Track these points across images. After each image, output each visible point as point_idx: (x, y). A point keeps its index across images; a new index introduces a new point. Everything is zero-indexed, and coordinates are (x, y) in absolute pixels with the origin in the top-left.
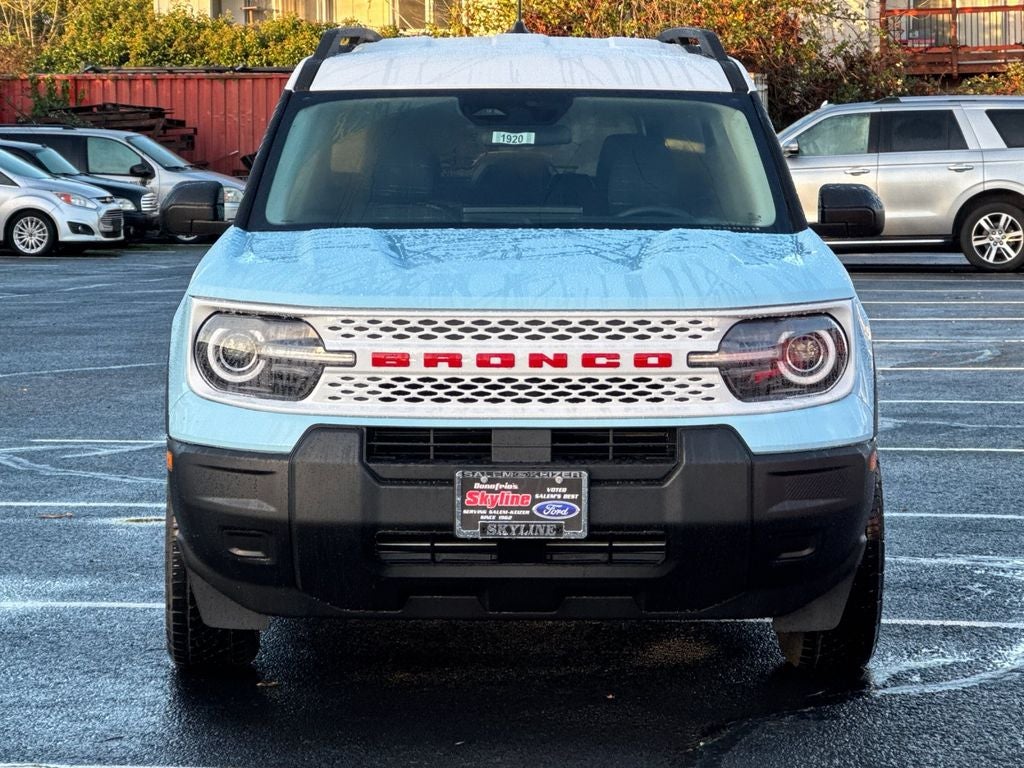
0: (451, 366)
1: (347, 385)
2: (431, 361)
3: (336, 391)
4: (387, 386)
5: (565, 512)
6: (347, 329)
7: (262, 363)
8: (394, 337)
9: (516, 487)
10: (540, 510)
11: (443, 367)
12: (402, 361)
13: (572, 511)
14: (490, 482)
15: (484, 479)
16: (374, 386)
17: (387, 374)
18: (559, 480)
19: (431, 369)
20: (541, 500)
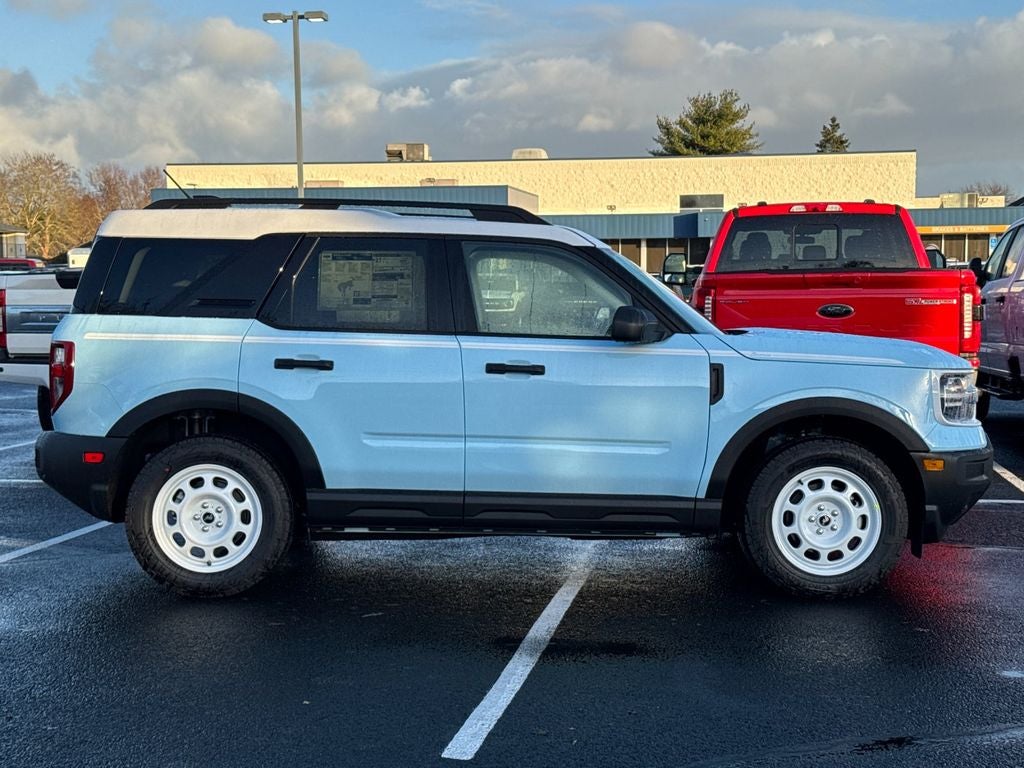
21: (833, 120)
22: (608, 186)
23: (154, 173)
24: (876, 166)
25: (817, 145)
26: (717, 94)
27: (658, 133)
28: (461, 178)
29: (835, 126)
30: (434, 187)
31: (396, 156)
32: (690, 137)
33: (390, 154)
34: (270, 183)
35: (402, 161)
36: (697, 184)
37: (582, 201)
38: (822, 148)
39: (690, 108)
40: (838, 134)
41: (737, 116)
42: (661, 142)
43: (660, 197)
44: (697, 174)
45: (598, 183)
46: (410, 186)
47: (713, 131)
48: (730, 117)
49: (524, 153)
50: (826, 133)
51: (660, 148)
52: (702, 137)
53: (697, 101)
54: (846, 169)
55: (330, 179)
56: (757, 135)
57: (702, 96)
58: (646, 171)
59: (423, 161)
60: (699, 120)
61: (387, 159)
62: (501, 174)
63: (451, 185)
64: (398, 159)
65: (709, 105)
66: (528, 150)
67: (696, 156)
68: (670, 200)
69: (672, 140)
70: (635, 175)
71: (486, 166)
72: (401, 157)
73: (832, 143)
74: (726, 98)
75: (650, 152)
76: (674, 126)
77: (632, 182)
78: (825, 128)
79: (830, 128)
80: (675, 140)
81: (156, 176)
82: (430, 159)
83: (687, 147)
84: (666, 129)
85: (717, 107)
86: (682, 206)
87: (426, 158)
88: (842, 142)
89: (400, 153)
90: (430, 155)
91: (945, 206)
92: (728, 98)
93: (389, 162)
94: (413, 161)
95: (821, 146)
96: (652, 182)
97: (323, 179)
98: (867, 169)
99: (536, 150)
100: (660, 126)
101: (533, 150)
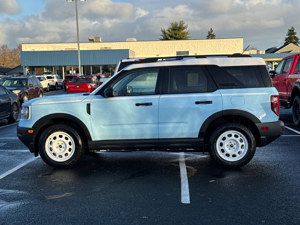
21: (211, 29)
22: (155, 49)
23: (5, 46)
24: (232, 42)
25: (207, 37)
26: (178, 22)
27: (162, 33)
28: (112, 47)
29: (212, 31)
30: (107, 50)
31: (92, 41)
32: (171, 34)
33: (90, 40)
34: (54, 49)
35: (93, 42)
36: (181, 48)
37: (148, 53)
38: (208, 38)
39: (171, 26)
40: (212, 33)
41: (184, 28)
42: (162, 36)
43: (171, 52)
44: (181, 45)
45: (152, 48)
46: (97, 49)
47: (178, 33)
48: (182, 29)
49: (130, 39)
50: (209, 33)
51: (162, 37)
52: (175, 34)
53: (173, 24)
54: (224, 44)
55: (73, 48)
56: (190, 34)
57: (174, 22)
58: (166, 44)
59: (100, 42)
60: (174, 29)
61: (89, 41)
62: (124, 45)
63: (110, 49)
64: (92, 42)
65: (176, 25)
66: (131, 38)
67: (174, 40)
68: (174, 53)
69: (166, 35)
70: (163, 46)
71: (119, 43)
72: (93, 41)
73: (211, 36)
74: (181, 23)
75: (160, 39)
76: (167, 31)
77: (162, 48)
78: (209, 31)
79: (210, 31)
80: (167, 35)
81: (6, 47)
82: (102, 41)
83: (171, 37)
84: (164, 32)
85: (178, 26)
86: (177, 55)
87: (101, 41)
88: (214, 36)
89: (93, 40)
90: (101, 40)
91: (251, 54)
92: (182, 23)
93: (90, 42)
94: (97, 42)
95: (208, 37)
96: (168, 48)
97: (70, 48)
98: (229, 43)
99: (133, 38)
100: (162, 31)
101: (132, 38)
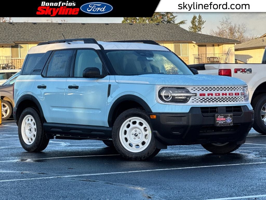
0: (211, 95)
1: (195, 100)
2: (209, 95)
3: (193, 101)
4: (201, 100)
5: (230, 121)
6: (194, 89)
7: (171, 97)
8: (202, 91)
9: (223, 117)
10: (227, 121)
11: (210, 96)
12: (204, 95)
13: (231, 121)
14: (220, 116)
15: (219, 116)
16: (199, 100)
17: (201, 97)
18: (229, 115)
19: (209, 96)
20: (227, 119)
